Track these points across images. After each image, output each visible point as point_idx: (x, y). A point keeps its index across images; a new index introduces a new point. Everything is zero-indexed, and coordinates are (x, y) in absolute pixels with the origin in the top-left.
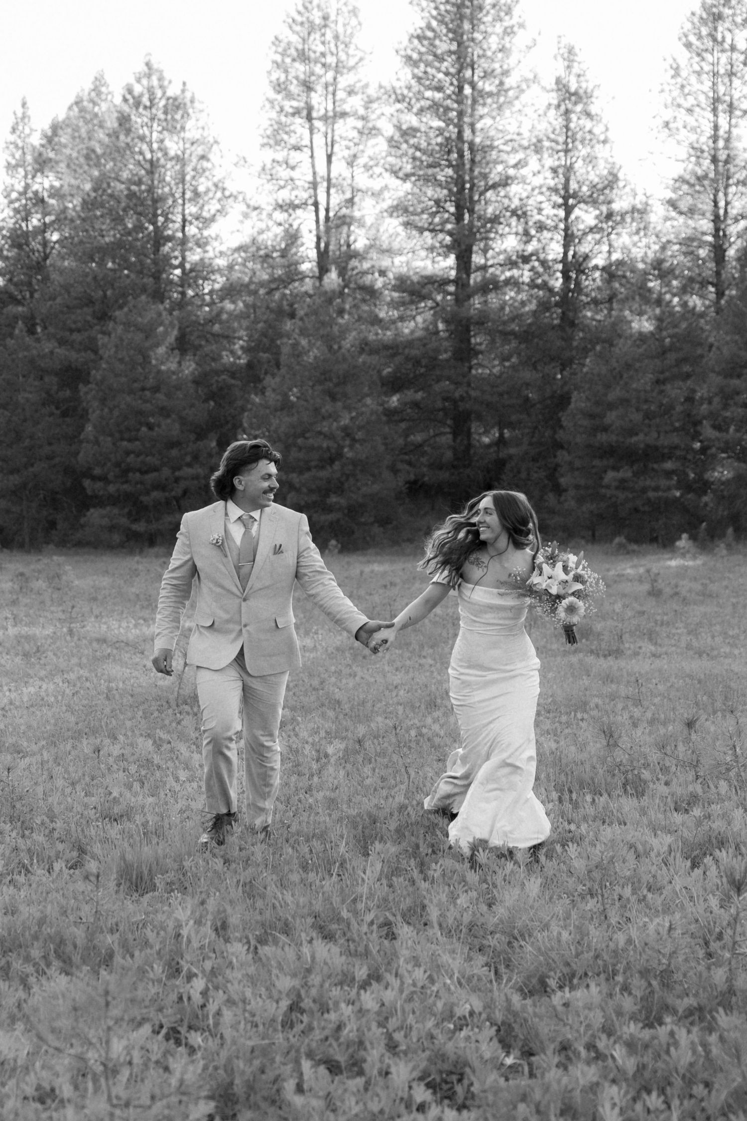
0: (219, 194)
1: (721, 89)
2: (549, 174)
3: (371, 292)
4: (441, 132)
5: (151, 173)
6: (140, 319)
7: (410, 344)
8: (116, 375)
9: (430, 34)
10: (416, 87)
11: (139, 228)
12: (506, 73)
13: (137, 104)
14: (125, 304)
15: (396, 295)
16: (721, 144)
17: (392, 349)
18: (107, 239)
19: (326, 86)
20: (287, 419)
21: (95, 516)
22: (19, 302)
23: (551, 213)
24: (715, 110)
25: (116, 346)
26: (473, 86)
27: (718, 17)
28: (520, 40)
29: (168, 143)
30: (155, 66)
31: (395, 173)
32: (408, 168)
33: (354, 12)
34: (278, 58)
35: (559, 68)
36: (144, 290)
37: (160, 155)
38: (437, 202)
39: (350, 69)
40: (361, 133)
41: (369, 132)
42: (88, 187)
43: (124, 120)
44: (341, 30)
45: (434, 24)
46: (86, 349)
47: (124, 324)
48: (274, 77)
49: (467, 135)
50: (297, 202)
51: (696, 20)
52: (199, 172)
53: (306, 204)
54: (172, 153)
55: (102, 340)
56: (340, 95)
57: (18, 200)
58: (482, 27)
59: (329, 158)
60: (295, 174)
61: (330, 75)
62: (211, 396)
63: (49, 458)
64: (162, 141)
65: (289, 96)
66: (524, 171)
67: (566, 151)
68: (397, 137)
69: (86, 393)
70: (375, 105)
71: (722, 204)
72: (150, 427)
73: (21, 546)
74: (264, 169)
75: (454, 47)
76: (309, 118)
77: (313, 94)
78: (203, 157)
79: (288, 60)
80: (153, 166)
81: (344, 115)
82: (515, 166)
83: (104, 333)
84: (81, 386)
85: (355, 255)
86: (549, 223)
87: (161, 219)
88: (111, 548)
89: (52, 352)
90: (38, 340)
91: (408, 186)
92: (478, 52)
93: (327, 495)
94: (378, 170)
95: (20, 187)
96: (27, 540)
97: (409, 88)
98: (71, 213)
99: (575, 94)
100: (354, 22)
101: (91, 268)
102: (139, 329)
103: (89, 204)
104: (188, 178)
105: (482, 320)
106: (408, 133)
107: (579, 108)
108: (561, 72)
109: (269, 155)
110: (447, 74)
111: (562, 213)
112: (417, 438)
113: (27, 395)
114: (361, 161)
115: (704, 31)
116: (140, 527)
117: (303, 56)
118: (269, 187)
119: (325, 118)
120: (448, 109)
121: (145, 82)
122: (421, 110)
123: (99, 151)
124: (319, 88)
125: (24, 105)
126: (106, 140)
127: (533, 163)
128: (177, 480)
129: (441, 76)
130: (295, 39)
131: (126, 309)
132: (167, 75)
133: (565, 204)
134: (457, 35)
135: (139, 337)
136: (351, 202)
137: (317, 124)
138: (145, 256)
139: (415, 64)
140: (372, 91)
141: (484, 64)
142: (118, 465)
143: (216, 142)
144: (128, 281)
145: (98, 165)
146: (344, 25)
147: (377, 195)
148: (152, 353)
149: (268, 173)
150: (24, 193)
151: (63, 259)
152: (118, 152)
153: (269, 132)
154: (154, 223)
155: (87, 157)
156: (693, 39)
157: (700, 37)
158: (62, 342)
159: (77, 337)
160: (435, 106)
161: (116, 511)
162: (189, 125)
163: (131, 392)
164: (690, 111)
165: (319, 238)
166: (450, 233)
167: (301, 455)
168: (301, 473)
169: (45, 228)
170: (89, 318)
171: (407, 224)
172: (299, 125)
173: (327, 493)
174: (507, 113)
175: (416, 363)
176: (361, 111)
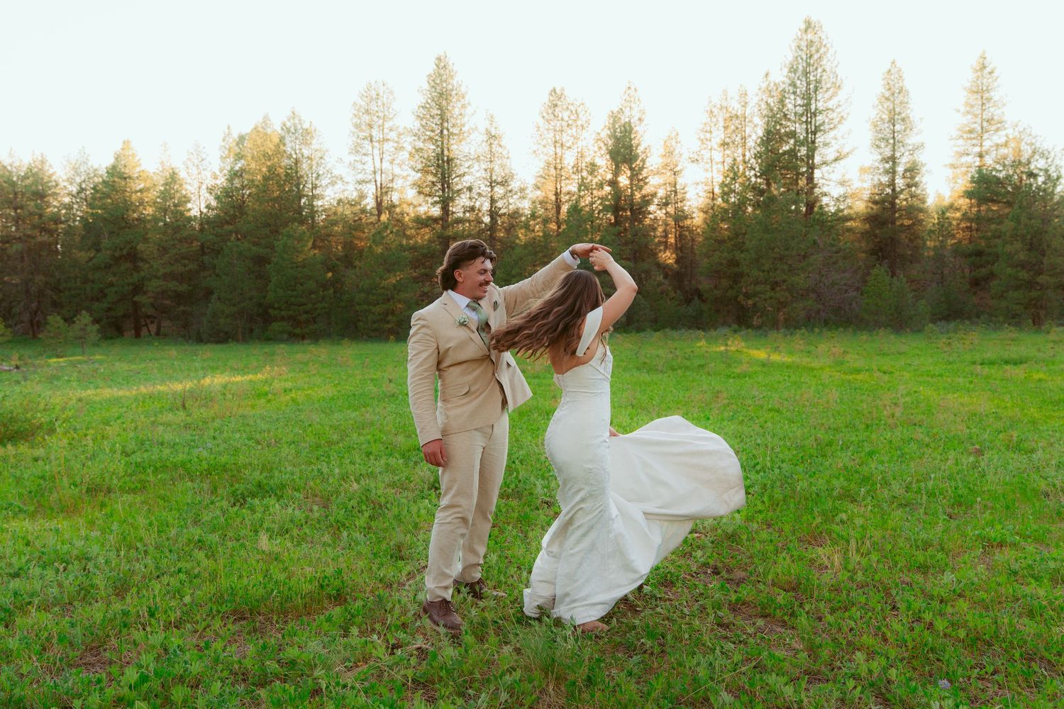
0: (329, 176)
1: (558, 138)
2: (483, 172)
3: (402, 223)
4: (434, 151)
5: (296, 164)
6: (295, 234)
7: (422, 247)
8: (284, 261)
9: (428, 106)
10: (422, 130)
11: (291, 190)
12: (463, 125)
13: (288, 131)
14: (286, 226)
15: (414, 224)
16: (558, 161)
17: (414, 248)
18: (276, 195)
19: (379, 126)
20: (367, 281)
21: (276, 326)
23: (485, 189)
24: (555, 146)
25: (284, 247)
26: (448, 130)
27: (556, 105)
28: (469, 111)
29: (304, 151)
30: (297, 114)
32: (419, 166)
33: (391, 93)
34: (356, 112)
35: (488, 123)
36: (294, 220)
37: (300, 156)
38: (433, 182)
39: (390, 119)
40: (396, 149)
41: (400, 149)
42: (264, 170)
43: (282, 139)
44: (385, 102)
45: (430, 101)
46: (267, 247)
47: (287, 236)
48: (354, 121)
49: (446, 152)
50: (367, 180)
51: (546, 106)
52: (319, 165)
53: (370, 181)
54: (306, 155)
55: (276, 243)
56: (386, 131)
57: (228, 174)
58: (451, 104)
59: (381, 159)
60: (366, 167)
61: (381, 122)
62: (329, 270)
63: (251, 299)
64: (301, 149)
65: (362, 131)
66: (472, 170)
67: (491, 161)
68: (413, 151)
69: (270, 269)
70: (402, 137)
71: (559, 187)
72: (302, 285)
73: (237, 341)
74: (350, 164)
75: (439, 112)
76: (371, 141)
77: (373, 130)
78: (321, 158)
79: (361, 114)
80: (297, 162)
81: (388, 140)
82: (468, 167)
83: (277, 240)
84: (266, 265)
85: (394, 206)
86: (484, 194)
87: (301, 186)
88: (282, 341)
89: (250, 249)
90: (243, 243)
91: (419, 175)
92: (449, 115)
93: (387, 316)
94: (404, 167)
95: (229, 168)
96: (241, 337)
97: (419, 130)
98: (256, 183)
99: (494, 136)
100: (391, 97)
101: (267, 209)
102: (294, 238)
103: (266, 179)
104: (314, 167)
106: (418, 150)
107: (496, 142)
108: (488, 126)
109: (352, 158)
110: (436, 124)
111: (489, 189)
113: (238, 269)
114: (396, 162)
115: (550, 111)
116: (298, 331)
117: (367, 112)
118: (353, 172)
119: (379, 141)
120: (437, 141)
121: (292, 121)
122: (425, 140)
123: (270, 153)
124: (376, 127)
125: (229, 128)
126: (273, 148)
127: (476, 166)
128: (316, 309)
129: (434, 125)
130: (363, 103)
131: (287, 229)
132: (302, 118)
133: (491, 185)
134: (441, 108)
135: (295, 242)
136: (392, 181)
138: (293, 203)
139: (422, 119)
140: (401, 130)
141: (452, 121)
142: (287, 302)
143: (327, 151)
145: (270, 160)
146: (387, 99)
147: (405, 178)
148: (300, 250)
149: (352, 166)
150: (230, 172)
151: (253, 203)
153: (353, 147)
154: (298, 189)
155: (264, 156)
156: (545, 114)
157: (548, 114)
158: (255, 244)
159: (263, 241)
160: (431, 138)
161: (286, 324)
162: (314, 142)
163: (292, 268)
164: (544, 146)
165: (377, 197)
166: (439, 197)
167: (374, 298)
168: (375, 306)
169: (242, 188)
170: (268, 233)
171: (420, 193)
172: (367, 144)
173: (387, 314)
174: (463, 143)
175: (425, 256)
176: (396, 139)
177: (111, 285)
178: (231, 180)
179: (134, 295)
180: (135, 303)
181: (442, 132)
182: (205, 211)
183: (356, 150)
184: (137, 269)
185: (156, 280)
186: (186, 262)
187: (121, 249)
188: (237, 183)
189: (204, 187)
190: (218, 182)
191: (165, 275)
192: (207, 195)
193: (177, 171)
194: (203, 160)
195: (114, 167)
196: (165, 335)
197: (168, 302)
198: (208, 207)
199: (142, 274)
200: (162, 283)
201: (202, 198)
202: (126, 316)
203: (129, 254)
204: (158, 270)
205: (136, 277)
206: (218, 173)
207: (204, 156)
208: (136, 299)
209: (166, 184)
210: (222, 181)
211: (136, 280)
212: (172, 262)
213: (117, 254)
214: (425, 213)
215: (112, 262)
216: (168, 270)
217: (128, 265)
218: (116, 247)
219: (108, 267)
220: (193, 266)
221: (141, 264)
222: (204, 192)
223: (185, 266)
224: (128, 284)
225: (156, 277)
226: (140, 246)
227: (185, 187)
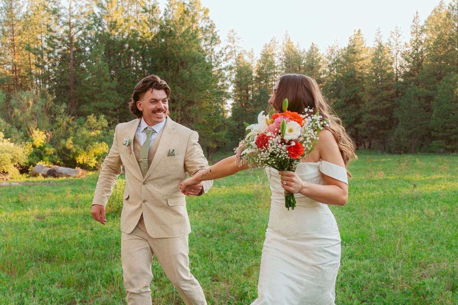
6: (451, 79)
8: (443, 98)
13: (453, 9)
14: (447, 74)
18: (442, 54)
21: (435, 143)
22: (413, 76)
25: (443, 89)
36: (454, 70)
42: (436, 37)
43: (448, 15)
46: (434, 90)
47: (446, 81)
55: (438, 87)
57: (414, 44)
63: (421, 125)
69: (433, 104)
72: (453, 114)
73: (411, 152)
83: (440, 84)
84: (431, 101)
89: (423, 91)
90: (419, 88)
95: (414, 39)
96: (413, 150)
98: (430, 46)
101: (436, 64)
102: (450, 82)
103: (436, 43)
113: (414, 105)
116: (449, 146)
123: (440, 26)
125: (417, 13)
126: (442, 22)
131: (446, 77)
135: (451, 86)
138: (454, 59)
142: (443, 127)
144: (448, 67)
145: (439, 30)
148: (454, 90)
150: (416, 42)
151: (427, 61)
152: (446, 25)
155: (436, 28)
158: (426, 88)
159: (431, 86)
161: (442, 141)
163: (448, 103)
169: (422, 52)
170: (435, 80)
178: (416, 48)
179: (356, 124)
180: (356, 129)
182: (399, 69)
184: (359, 108)
185: (367, 114)
186: (385, 102)
187: (350, 96)
189: (399, 53)
190: (407, 49)
191: (372, 111)
192: (401, 58)
193: (383, 45)
194: (399, 36)
195: (349, 47)
196: (373, 149)
197: (373, 128)
198: (401, 66)
199: (361, 111)
200: (371, 116)
201: (398, 60)
203: (355, 99)
204: (369, 108)
205: (357, 113)
206: (408, 43)
207: (400, 33)
208: (356, 126)
209: (376, 54)
210: (410, 49)
211: (357, 115)
212: (377, 102)
213: (348, 99)
215: (345, 104)
216: (375, 107)
217: (353, 105)
218: (347, 95)
219: (343, 107)
220: (388, 105)
221: (361, 105)
222: (399, 56)
223: (384, 104)
224: (353, 117)
225: (369, 113)
226: (360, 94)
227: (388, 54)
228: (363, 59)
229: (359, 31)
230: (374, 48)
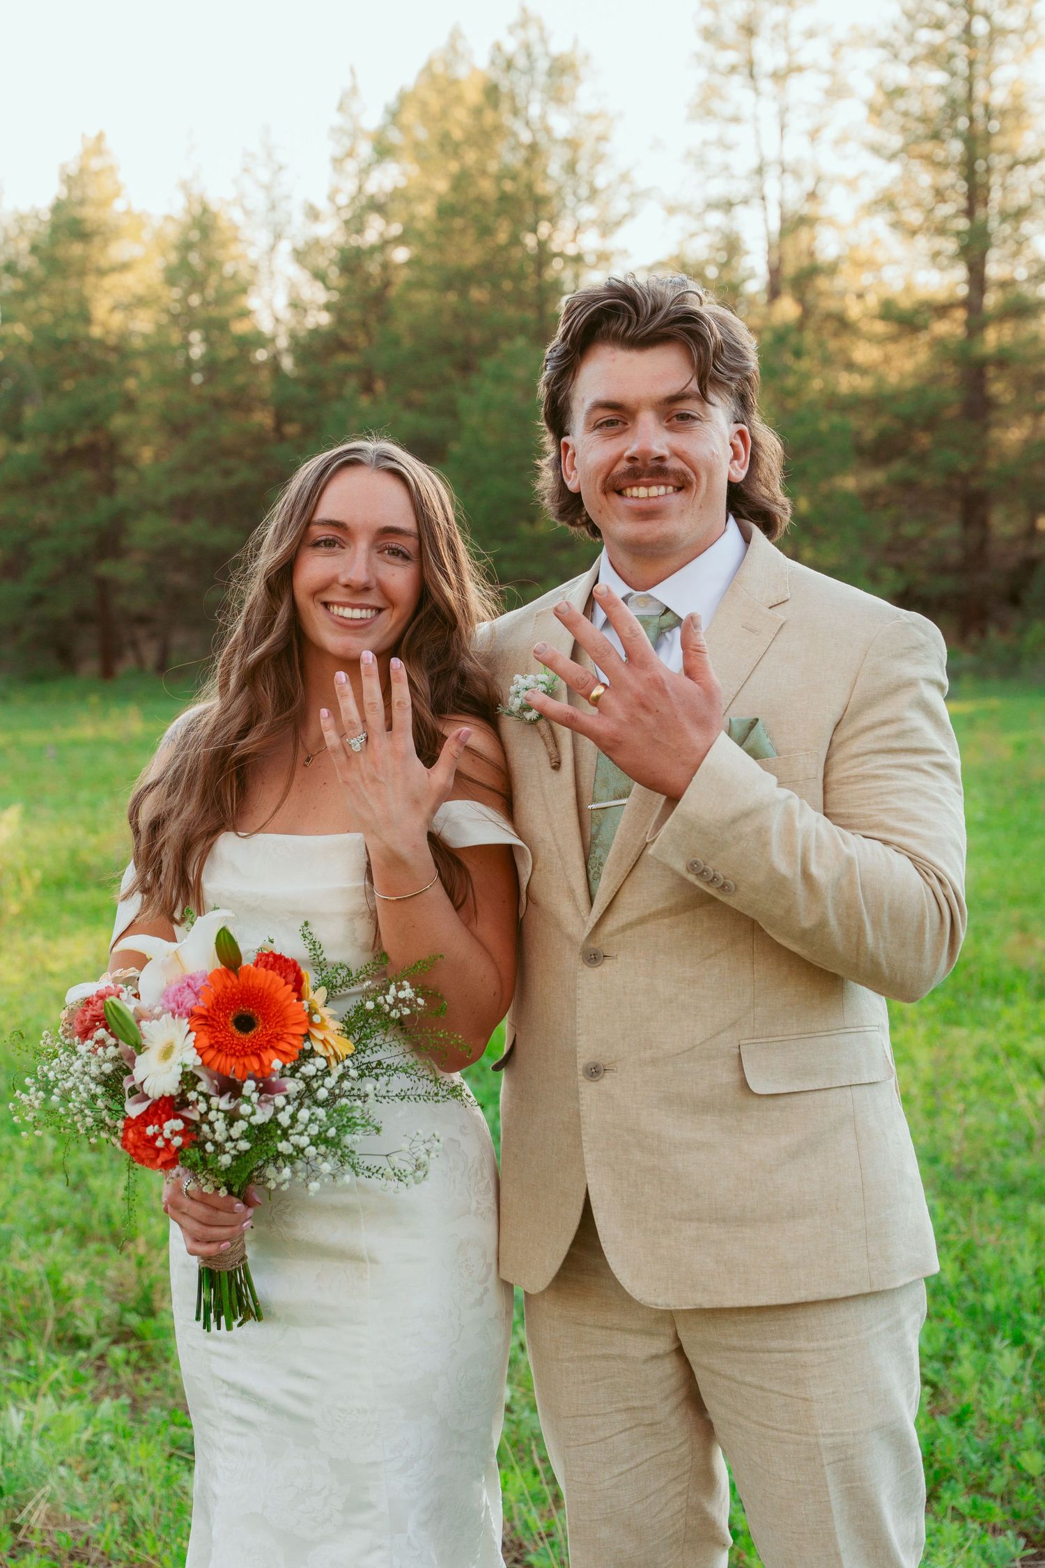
3: (842, 324)
4: (942, 89)
5: (531, 161)
6: (519, 370)
7: (895, 397)
8: (485, 450)
10: (904, 24)
11: (515, 240)
13: (510, 65)
14: (498, 348)
15: (880, 327)
17: (874, 404)
18: (469, 260)
19: (776, 29)
22: (348, 349)
25: (485, 410)
26: (988, 19)
29: (554, 121)
30: (534, 13)
31: (876, 150)
32: (896, 141)
36: (523, 329)
37: (543, 140)
38: (939, 191)
40: (827, 94)
41: (837, 92)
42: (442, 186)
46: (443, 413)
47: (495, 378)
48: (702, 18)
49: (980, 89)
50: (736, 198)
52: (598, 158)
53: (750, 198)
54: (559, 134)
55: (464, 401)
56: (795, 41)
57: (347, 206)
59: (782, 130)
60: (733, 157)
64: (543, 117)
65: (724, 46)
68: (880, 99)
70: (845, 53)
74: (687, 152)
76: (752, 76)
77: (757, 43)
78: (603, 138)
80: (532, 155)
83: (468, 390)
85: (820, 272)
87: (546, 228)
90: (378, 401)
91: (894, 170)
94: (852, 147)
95: (350, 186)
97: (896, 28)
98: (420, 225)
101: (450, 302)
102: (517, 382)
103: (446, 211)
104: (582, 167)
105: (1003, 360)
106: (898, 92)
109: (695, 133)
112: (910, 529)
114: (829, 134)
118: (698, 177)
119: (774, 75)
120: (951, 56)
121: (520, 35)
122: (914, 57)
123: (457, 134)
124: (766, 31)
125: (353, 73)
126: (467, 119)
129: (941, 8)
131: (497, 358)
135: (518, 396)
136: (812, 196)
137: (766, 85)
144: (502, 318)
145: (456, 156)
147: (852, 184)
149: (697, 159)
150: (353, 199)
152: (484, 137)
153: (696, 99)
154: (538, 236)
155: (442, 146)
158: (409, 405)
159: (428, 398)
160: (934, 51)
162: (582, 92)
165: (769, 247)
166: (957, 235)
169: (384, 245)
170: (447, 369)
171: (896, 225)
172: (737, 88)
175: (909, 423)
176: (826, 62)
177: (43, 532)
178: (355, 224)
179: (99, 561)
180: (100, 582)
181: (967, 29)
182: (286, 314)
183: (704, 108)
184: (110, 487)
185: (153, 516)
187: (70, 433)
188: (374, 230)
189: (285, 247)
190: (321, 230)
191: (173, 502)
192: (294, 270)
193: (214, 206)
194: (281, 168)
195: (58, 207)
196: (181, 672)
198: (293, 305)
199: (122, 498)
200: (167, 524)
201: (278, 278)
202: (82, 617)
203: (90, 445)
204: (159, 487)
205: (105, 506)
206: (322, 204)
208: (105, 568)
209: (186, 245)
210: (329, 230)
211: (104, 517)
212: (194, 462)
213: (61, 446)
214: (908, 289)
215: (47, 469)
216: (181, 487)
217: (87, 476)
218: (59, 428)
219: (37, 481)
220: (244, 475)
221: (119, 473)
222: (283, 259)
223: (227, 473)
224: (85, 529)
225: (157, 509)
226: (119, 422)
227: (234, 249)
228: (124, 267)
229: (100, 137)
230: (168, 218)
